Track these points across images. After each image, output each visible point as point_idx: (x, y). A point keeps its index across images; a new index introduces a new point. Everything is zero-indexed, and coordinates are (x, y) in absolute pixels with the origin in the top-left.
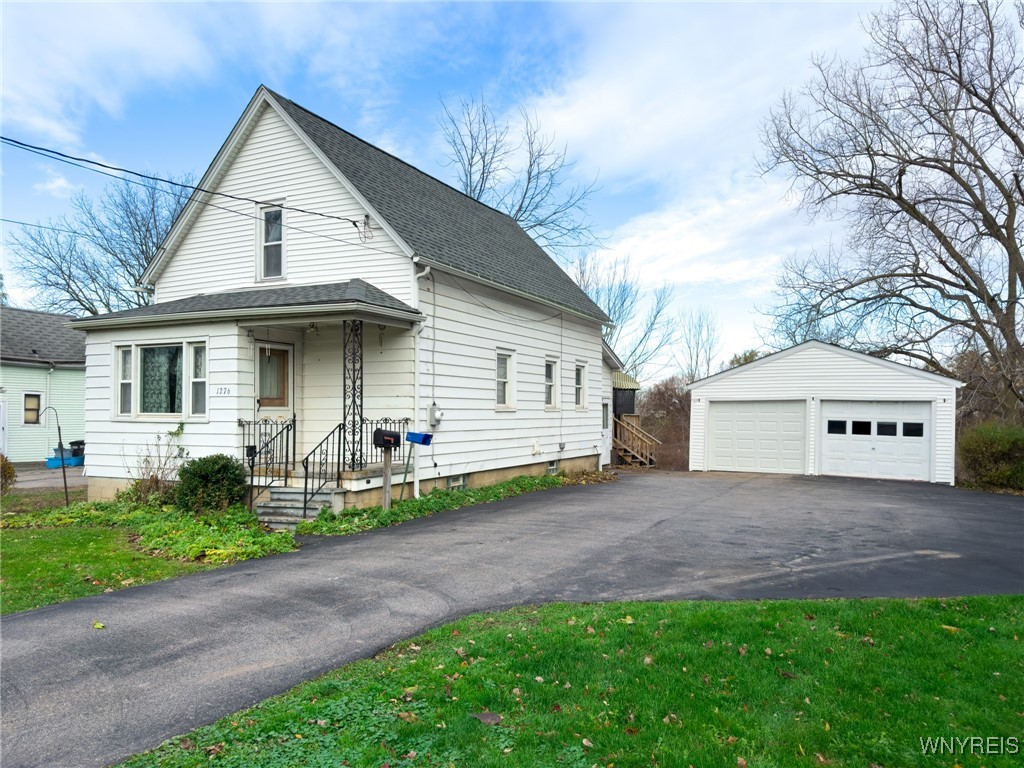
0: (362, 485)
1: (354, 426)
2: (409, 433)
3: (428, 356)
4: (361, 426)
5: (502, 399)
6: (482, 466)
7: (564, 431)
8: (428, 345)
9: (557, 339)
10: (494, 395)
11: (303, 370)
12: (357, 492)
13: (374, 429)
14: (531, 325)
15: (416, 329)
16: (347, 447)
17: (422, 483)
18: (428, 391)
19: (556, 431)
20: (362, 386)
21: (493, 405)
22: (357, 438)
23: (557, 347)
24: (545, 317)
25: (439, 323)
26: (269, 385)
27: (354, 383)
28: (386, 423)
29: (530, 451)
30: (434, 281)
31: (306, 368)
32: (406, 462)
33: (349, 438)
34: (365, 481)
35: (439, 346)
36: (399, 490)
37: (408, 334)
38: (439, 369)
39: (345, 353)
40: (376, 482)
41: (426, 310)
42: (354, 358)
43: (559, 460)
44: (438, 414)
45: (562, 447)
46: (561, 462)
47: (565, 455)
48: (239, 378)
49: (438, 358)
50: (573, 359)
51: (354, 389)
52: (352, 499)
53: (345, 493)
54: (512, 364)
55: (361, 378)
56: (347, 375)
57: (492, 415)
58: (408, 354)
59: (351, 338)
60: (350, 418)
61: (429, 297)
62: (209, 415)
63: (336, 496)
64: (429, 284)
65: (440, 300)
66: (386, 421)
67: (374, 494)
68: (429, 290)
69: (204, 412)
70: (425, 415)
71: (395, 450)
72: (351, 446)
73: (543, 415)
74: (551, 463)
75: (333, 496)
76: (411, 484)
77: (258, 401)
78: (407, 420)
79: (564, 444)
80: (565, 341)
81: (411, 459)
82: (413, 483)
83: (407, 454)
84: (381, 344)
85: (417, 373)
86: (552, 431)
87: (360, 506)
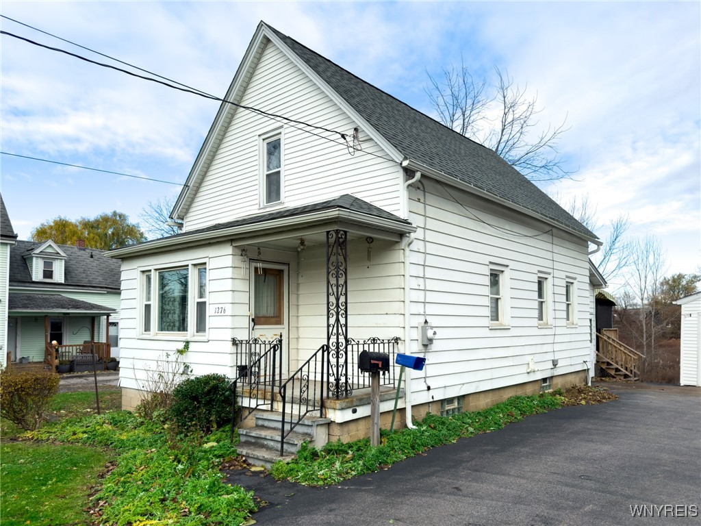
0: (348, 415)
1: (338, 348)
2: (399, 355)
3: (419, 271)
4: (346, 348)
5: (495, 316)
6: (477, 387)
7: (557, 347)
8: (419, 258)
9: (549, 255)
10: (487, 312)
11: (298, 288)
12: (341, 424)
13: (361, 350)
14: (523, 240)
15: (405, 241)
16: (331, 372)
17: (415, 410)
18: (419, 308)
19: (549, 348)
20: (346, 303)
21: (487, 322)
22: (342, 361)
23: (549, 264)
24: (536, 233)
25: (430, 236)
26: (265, 305)
27: (338, 299)
28: (374, 344)
29: (524, 369)
30: (424, 191)
31: (301, 287)
32: (396, 386)
33: (333, 361)
34: (350, 411)
35: (431, 260)
36: (390, 418)
37: (397, 247)
38: (431, 285)
39: (328, 268)
40: (363, 411)
41: (416, 221)
42: (337, 272)
43: (552, 377)
44: (430, 334)
45: (555, 363)
46: (554, 379)
47: (558, 372)
48: (233, 298)
49: (430, 273)
50: (563, 275)
51: (338, 306)
52: (336, 431)
53: (330, 424)
54: (504, 280)
55: (346, 294)
56: (330, 291)
57: (487, 332)
58: (397, 269)
59: (335, 251)
60: (333, 339)
61: (419, 207)
62: (210, 334)
63: (319, 428)
64: (420, 194)
65: (431, 211)
66: (374, 341)
67: (362, 426)
68: (419, 200)
69: (205, 331)
70: (416, 334)
71: (384, 374)
72: (335, 369)
73: (536, 331)
74: (544, 380)
75: (314, 428)
76: (403, 410)
77: (253, 320)
78: (397, 340)
79: (557, 361)
80: (556, 257)
81: (402, 383)
82: (404, 409)
83: (397, 377)
84: (369, 258)
85: (407, 289)
86: (545, 348)
87: (346, 440)
